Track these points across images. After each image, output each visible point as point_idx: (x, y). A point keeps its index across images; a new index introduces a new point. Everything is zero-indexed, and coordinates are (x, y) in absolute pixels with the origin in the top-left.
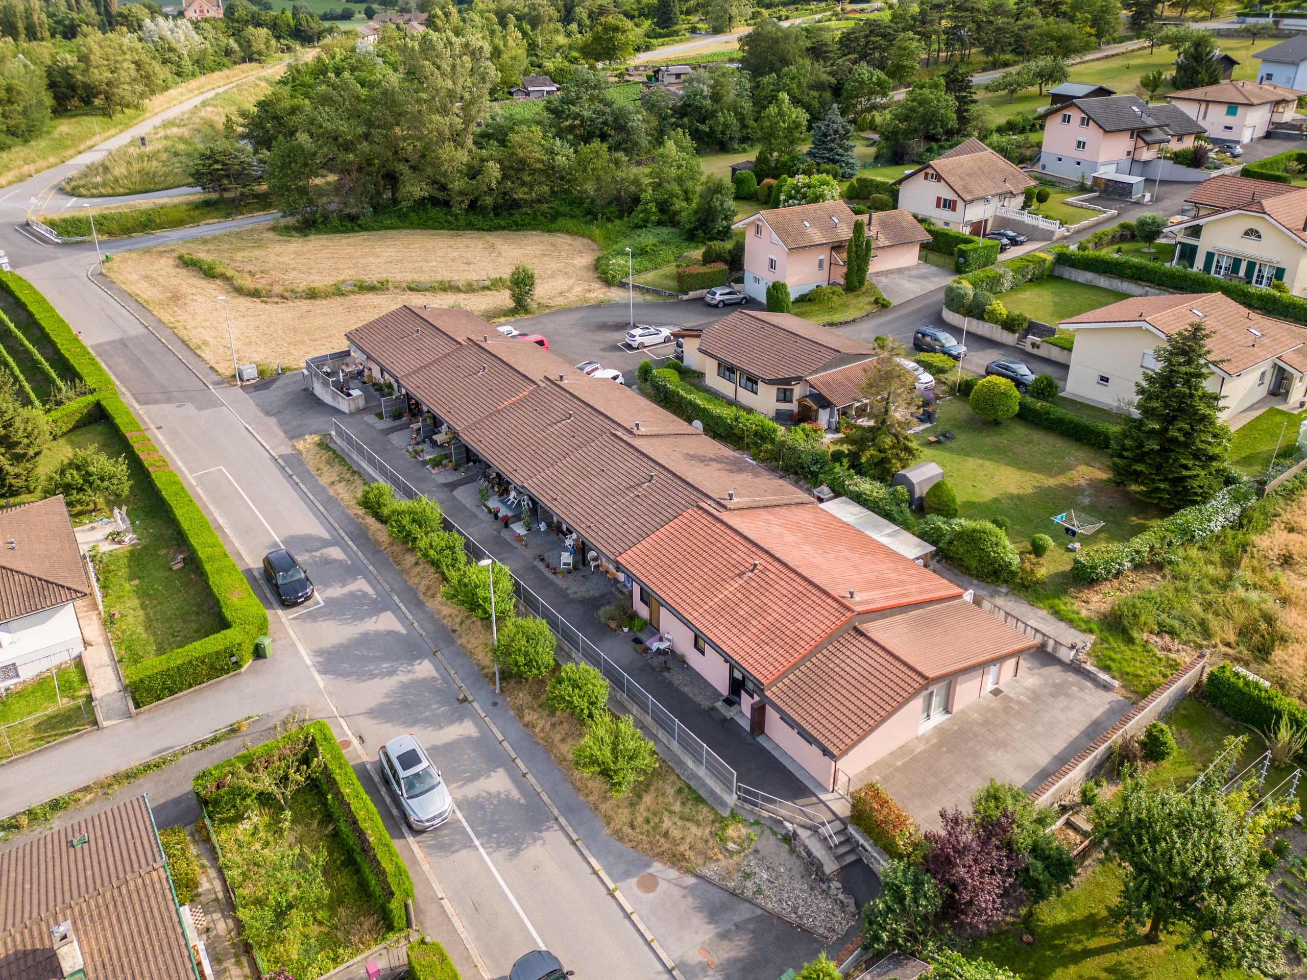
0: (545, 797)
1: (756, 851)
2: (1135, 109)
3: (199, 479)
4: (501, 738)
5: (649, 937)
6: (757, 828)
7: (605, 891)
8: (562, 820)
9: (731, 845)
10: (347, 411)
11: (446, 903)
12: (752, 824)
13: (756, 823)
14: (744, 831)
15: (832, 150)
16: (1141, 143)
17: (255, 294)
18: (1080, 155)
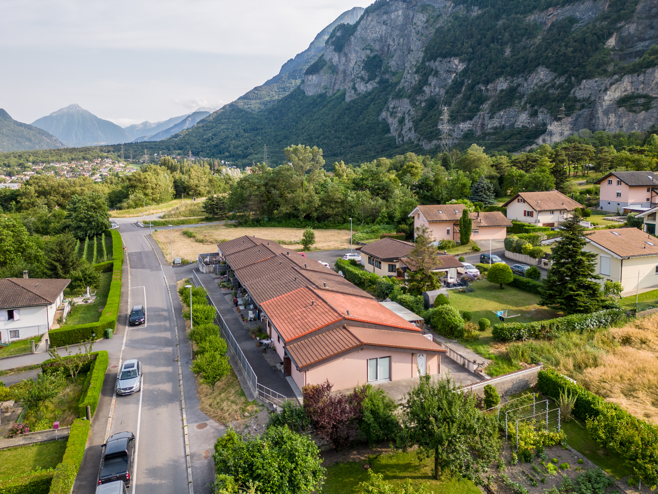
0: (182, 393)
1: (256, 417)
2: (650, 177)
3: (132, 290)
4: (180, 372)
5: (187, 443)
6: (261, 408)
7: (181, 426)
8: (183, 401)
9: (246, 414)
10: (204, 272)
11: (110, 420)
12: (260, 406)
13: (263, 405)
14: (255, 408)
15: (481, 196)
16: (654, 194)
17: (201, 241)
18: (619, 200)
